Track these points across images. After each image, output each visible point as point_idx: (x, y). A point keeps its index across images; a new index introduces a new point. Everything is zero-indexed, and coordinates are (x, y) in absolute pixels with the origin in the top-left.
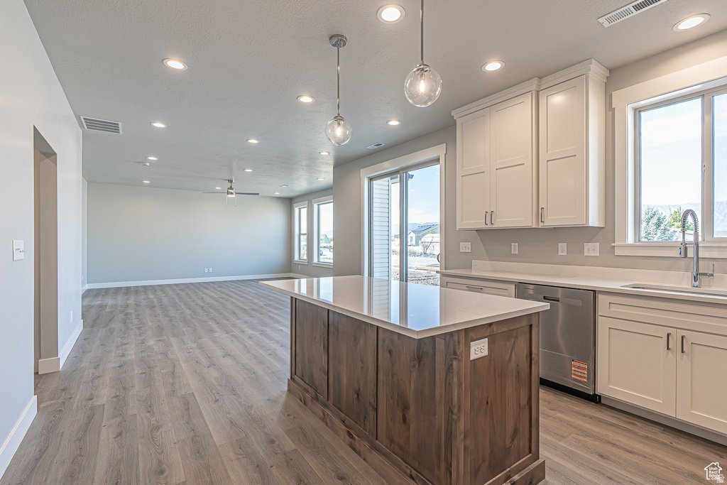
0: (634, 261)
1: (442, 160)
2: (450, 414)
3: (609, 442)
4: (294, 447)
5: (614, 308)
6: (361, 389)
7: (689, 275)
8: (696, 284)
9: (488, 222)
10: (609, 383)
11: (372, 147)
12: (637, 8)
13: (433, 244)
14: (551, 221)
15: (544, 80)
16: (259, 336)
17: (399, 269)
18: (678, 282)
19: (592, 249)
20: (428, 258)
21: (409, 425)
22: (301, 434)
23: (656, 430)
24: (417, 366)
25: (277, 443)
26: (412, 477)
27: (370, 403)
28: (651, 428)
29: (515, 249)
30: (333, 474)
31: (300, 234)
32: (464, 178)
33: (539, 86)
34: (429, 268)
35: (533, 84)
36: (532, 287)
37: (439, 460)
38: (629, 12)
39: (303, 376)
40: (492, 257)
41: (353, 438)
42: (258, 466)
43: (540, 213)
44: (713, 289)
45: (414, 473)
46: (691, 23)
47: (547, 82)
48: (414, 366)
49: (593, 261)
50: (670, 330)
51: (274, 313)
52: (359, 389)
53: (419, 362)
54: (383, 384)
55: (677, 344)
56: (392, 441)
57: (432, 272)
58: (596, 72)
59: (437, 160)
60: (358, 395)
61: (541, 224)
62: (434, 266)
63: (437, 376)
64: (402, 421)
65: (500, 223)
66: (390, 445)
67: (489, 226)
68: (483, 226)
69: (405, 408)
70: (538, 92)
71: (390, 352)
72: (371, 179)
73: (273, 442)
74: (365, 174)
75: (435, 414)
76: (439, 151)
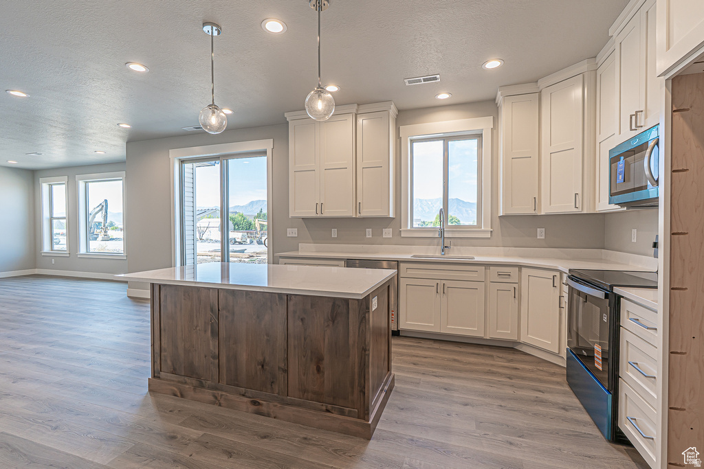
0: (412, 241)
1: (269, 152)
2: (363, 352)
3: (414, 356)
4: (201, 433)
5: (410, 272)
6: (267, 359)
7: (440, 248)
8: (443, 253)
9: (319, 211)
10: (406, 321)
11: (191, 129)
12: (425, 80)
13: (210, 229)
14: (365, 213)
15: (361, 107)
16: (50, 348)
17: (220, 254)
18: (433, 252)
19: (388, 233)
20: (206, 244)
21: (323, 373)
22: (199, 421)
23: (431, 342)
24: (331, 325)
25: (179, 436)
26: (328, 411)
27: (279, 368)
28: (428, 342)
29: (334, 233)
30: (256, 437)
31: (51, 219)
32: (297, 173)
33: (357, 110)
34: (213, 254)
35: (354, 108)
36: (357, 261)
37: (353, 388)
38: (420, 81)
39: (174, 369)
40: (315, 241)
41: (259, 404)
42: (175, 461)
43: (358, 207)
44: (450, 255)
45: (329, 407)
46: (443, 96)
47: (363, 109)
48: (328, 325)
49: (388, 242)
50: (438, 281)
51: (49, 320)
52: (264, 360)
53: (333, 322)
54: (295, 348)
55: (442, 290)
56: (304, 391)
57: (216, 258)
58: (393, 111)
59: (264, 153)
60: (263, 366)
61: (358, 215)
62: (215, 251)
63: (351, 328)
64: (316, 372)
65: (328, 213)
66: (303, 395)
67: (319, 215)
68: (313, 215)
69: (320, 359)
70: (356, 115)
71: (302, 320)
72: (182, 162)
73: (173, 438)
74: (175, 156)
75: (349, 356)
76: (267, 144)
